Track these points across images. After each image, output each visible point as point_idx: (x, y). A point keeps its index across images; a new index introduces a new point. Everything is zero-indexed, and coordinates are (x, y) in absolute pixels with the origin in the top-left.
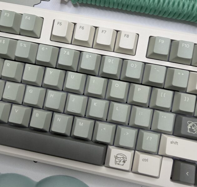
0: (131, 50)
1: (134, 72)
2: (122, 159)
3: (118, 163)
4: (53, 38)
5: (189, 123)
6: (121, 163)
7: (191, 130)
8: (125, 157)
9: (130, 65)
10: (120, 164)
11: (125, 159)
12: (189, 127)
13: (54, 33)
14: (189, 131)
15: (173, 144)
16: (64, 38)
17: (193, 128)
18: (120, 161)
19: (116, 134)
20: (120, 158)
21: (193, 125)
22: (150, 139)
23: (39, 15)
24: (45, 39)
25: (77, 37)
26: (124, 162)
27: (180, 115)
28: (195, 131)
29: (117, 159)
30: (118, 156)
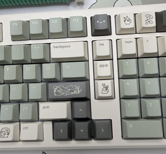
2: (6, 132)
3: (3, 136)
5: (55, 87)
6: (6, 136)
7: (57, 93)
8: (9, 129)
10: (4, 137)
11: (9, 132)
12: (55, 91)
14: (55, 95)
15: (45, 109)
17: (58, 91)
18: (5, 134)
20: (5, 131)
21: (58, 89)
22: (26, 109)
26: (8, 134)
28: (61, 94)
29: (2, 133)
30: (2, 130)
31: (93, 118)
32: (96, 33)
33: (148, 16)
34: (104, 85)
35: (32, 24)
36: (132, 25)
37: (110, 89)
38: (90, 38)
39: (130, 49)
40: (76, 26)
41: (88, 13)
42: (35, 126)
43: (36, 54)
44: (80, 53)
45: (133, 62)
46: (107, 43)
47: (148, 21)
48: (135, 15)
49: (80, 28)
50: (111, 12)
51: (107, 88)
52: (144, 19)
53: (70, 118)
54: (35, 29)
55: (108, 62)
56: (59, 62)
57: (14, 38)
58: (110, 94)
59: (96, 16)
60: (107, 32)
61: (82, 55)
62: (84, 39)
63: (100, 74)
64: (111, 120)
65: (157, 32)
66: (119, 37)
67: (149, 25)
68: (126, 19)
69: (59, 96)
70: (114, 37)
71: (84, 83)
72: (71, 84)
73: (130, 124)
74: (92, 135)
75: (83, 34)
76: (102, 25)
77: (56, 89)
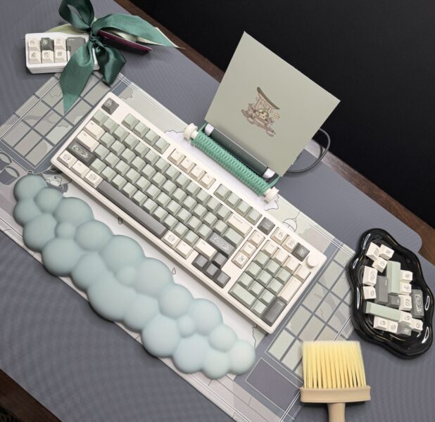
0: (207, 185)
1: (201, 197)
4: (170, 158)
7: (216, 241)
9: (202, 192)
13: (172, 156)
16: (176, 161)
19: (176, 225)
22: (191, 236)
23: (168, 142)
24: (165, 156)
25: (183, 164)
27: (215, 231)
31: (223, 269)
32: (260, 228)
33: (292, 242)
34: (242, 257)
35: (233, 195)
36: (281, 239)
37: (244, 261)
38: (255, 227)
39: (270, 250)
40: (253, 216)
41: (265, 215)
42: (189, 248)
43: (222, 213)
44: (244, 231)
45: (267, 257)
46: (261, 238)
47: (290, 244)
48: (288, 235)
49: (255, 218)
50: (277, 223)
51: (242, 259)
52: (289, 241)
53: (210, 259)
54: (232, 200)
55: (254, 247)
56: (229, 226)
57: (216, 194)
58: (241, 263)
59: (268, 220)
60: (266, 232)
61: (244, 232)
62: (252, 226)
63: (245, 250)
64: (230, 278)
65: (292, 253)
66: (270, 239)
67: (289, 246)
68: (281, 234)
69: (215, 243)
70: (268, 237)
71: (233, 247)
72: (226, 243)
73: (239, 287)
74: (214, 278)
75: (253, 222)
76: (267, 227)
77: (216, 239)
